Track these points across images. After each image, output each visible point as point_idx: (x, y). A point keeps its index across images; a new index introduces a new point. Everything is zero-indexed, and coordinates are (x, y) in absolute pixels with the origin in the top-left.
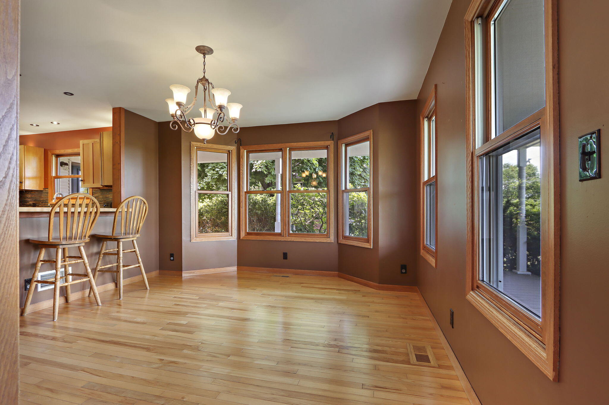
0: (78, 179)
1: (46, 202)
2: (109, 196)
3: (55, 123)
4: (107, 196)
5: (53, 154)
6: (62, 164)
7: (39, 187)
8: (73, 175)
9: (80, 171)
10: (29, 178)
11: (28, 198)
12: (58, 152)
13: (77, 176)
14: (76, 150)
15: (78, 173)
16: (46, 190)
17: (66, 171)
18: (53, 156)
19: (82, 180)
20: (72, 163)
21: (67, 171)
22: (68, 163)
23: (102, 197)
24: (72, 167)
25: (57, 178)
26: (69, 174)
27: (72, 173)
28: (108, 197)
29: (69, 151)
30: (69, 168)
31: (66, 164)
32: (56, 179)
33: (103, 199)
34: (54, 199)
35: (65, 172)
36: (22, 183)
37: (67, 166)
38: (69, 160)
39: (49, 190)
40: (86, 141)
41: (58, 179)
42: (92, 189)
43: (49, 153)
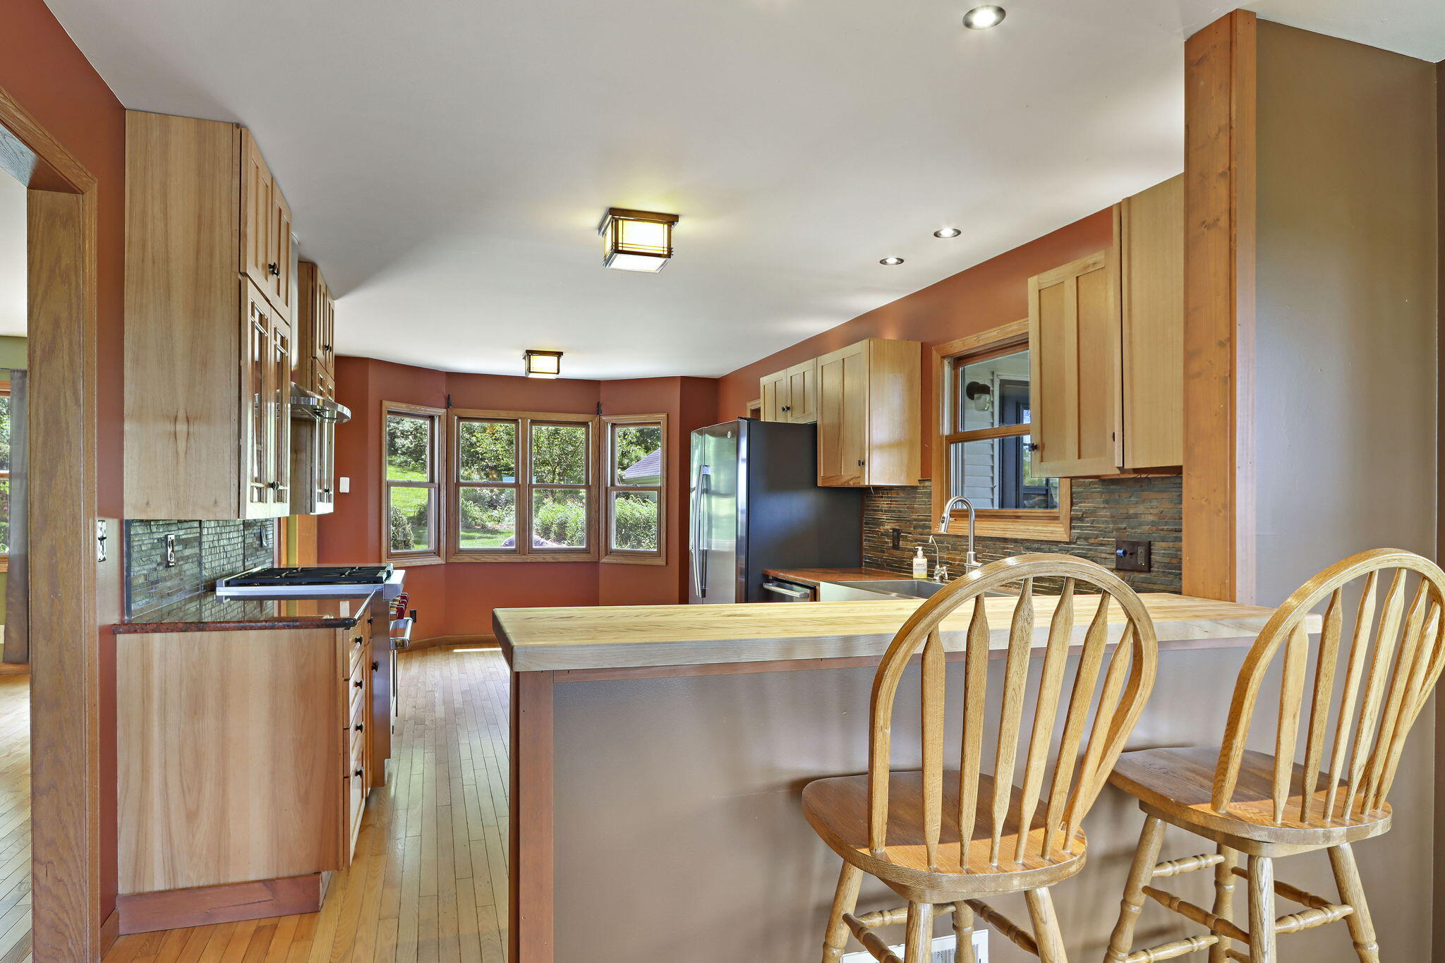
0: (1018, 441)
1: (924, 527)
2: (1141, 509)
3: (947, 232)
4: (1132, 511)
5: (943, 357)
6: (975, 390)
7: (908, 475)
8: (1005, 427)
9: (1025, 411)
10: (881, 447)
11: (882, 511)
12: (959, 346)
13: (1014, 428)
14: (1012, 330)
15: (1019, 419)
16: (927, 484)
17: (982, 413)
18: (946, 362)
19: (1033, 447)
20: (1004, 383)
21: (987, 413)
22: (990, 385)
23: (1112, 517)
24: (1003, 399)
25: (956, 442)
26: (993, 424)
27: (1002, 419)
28: (1136, 516)
29: (988, 335)
30: (993, 402)
31: (985, 390)
32: (953, 447)
33: (1115, 523)
34: (943, 522)
35: (981, 416)
36: (863, 463)
37: (987, 397)
38: (993, 373)
39: (934, 486)
40: (1049, 277)
41: (960, 444)
42: (1069, 479)
43: (936, 356)
